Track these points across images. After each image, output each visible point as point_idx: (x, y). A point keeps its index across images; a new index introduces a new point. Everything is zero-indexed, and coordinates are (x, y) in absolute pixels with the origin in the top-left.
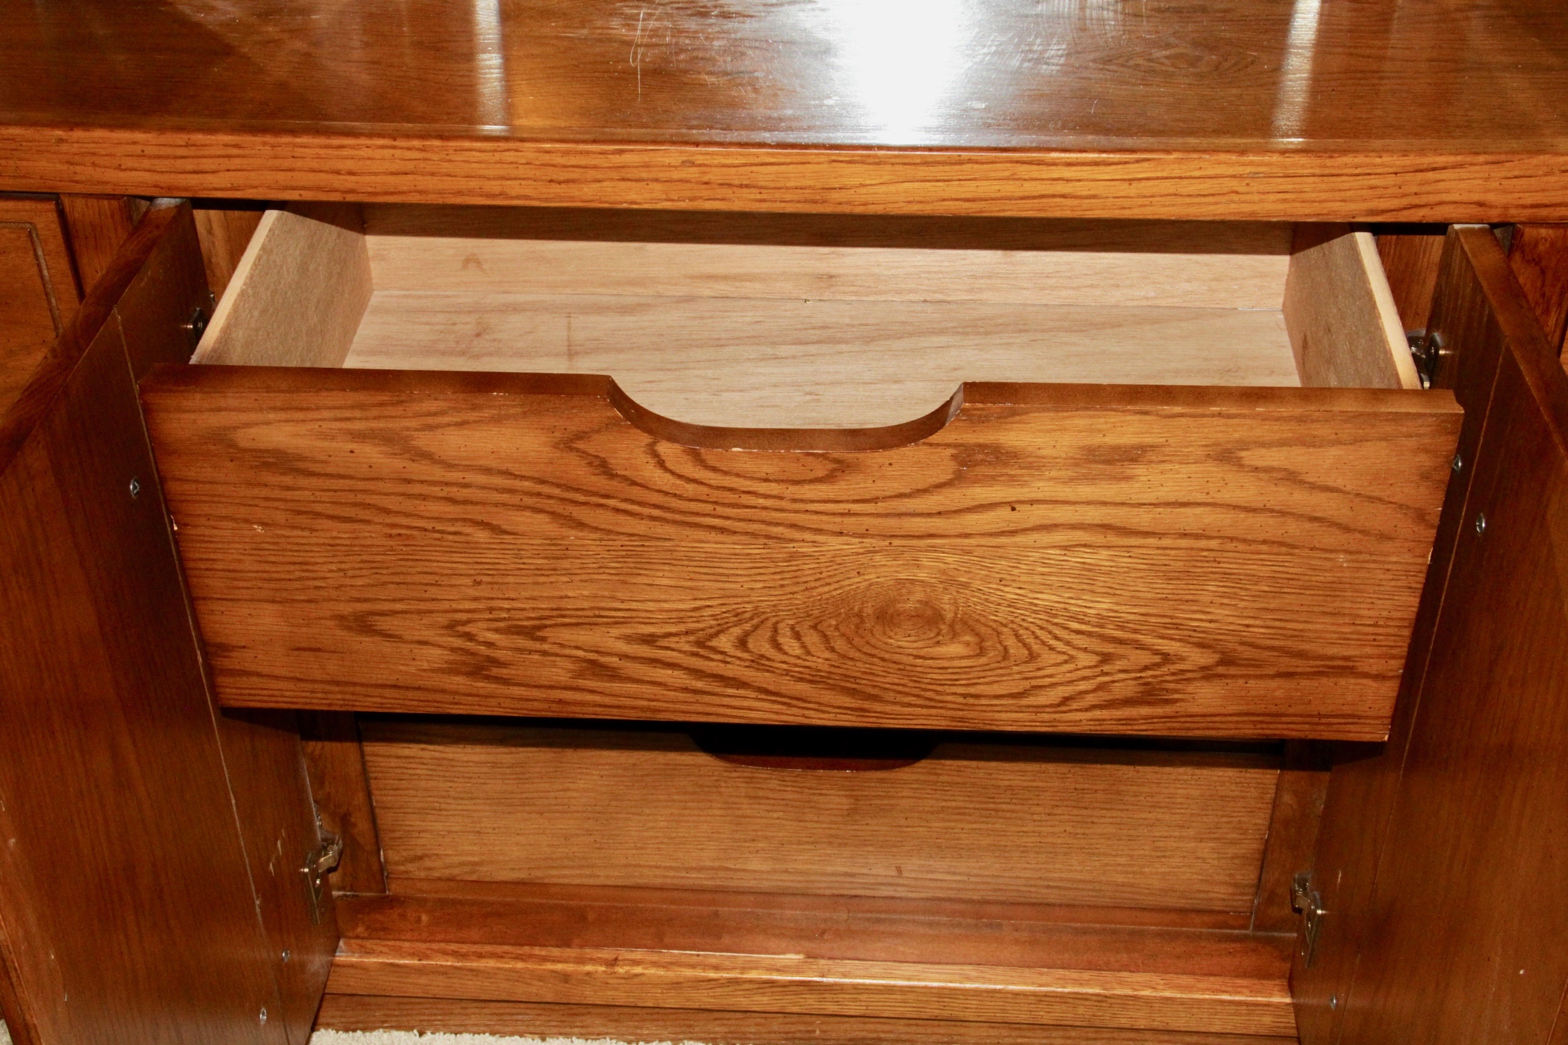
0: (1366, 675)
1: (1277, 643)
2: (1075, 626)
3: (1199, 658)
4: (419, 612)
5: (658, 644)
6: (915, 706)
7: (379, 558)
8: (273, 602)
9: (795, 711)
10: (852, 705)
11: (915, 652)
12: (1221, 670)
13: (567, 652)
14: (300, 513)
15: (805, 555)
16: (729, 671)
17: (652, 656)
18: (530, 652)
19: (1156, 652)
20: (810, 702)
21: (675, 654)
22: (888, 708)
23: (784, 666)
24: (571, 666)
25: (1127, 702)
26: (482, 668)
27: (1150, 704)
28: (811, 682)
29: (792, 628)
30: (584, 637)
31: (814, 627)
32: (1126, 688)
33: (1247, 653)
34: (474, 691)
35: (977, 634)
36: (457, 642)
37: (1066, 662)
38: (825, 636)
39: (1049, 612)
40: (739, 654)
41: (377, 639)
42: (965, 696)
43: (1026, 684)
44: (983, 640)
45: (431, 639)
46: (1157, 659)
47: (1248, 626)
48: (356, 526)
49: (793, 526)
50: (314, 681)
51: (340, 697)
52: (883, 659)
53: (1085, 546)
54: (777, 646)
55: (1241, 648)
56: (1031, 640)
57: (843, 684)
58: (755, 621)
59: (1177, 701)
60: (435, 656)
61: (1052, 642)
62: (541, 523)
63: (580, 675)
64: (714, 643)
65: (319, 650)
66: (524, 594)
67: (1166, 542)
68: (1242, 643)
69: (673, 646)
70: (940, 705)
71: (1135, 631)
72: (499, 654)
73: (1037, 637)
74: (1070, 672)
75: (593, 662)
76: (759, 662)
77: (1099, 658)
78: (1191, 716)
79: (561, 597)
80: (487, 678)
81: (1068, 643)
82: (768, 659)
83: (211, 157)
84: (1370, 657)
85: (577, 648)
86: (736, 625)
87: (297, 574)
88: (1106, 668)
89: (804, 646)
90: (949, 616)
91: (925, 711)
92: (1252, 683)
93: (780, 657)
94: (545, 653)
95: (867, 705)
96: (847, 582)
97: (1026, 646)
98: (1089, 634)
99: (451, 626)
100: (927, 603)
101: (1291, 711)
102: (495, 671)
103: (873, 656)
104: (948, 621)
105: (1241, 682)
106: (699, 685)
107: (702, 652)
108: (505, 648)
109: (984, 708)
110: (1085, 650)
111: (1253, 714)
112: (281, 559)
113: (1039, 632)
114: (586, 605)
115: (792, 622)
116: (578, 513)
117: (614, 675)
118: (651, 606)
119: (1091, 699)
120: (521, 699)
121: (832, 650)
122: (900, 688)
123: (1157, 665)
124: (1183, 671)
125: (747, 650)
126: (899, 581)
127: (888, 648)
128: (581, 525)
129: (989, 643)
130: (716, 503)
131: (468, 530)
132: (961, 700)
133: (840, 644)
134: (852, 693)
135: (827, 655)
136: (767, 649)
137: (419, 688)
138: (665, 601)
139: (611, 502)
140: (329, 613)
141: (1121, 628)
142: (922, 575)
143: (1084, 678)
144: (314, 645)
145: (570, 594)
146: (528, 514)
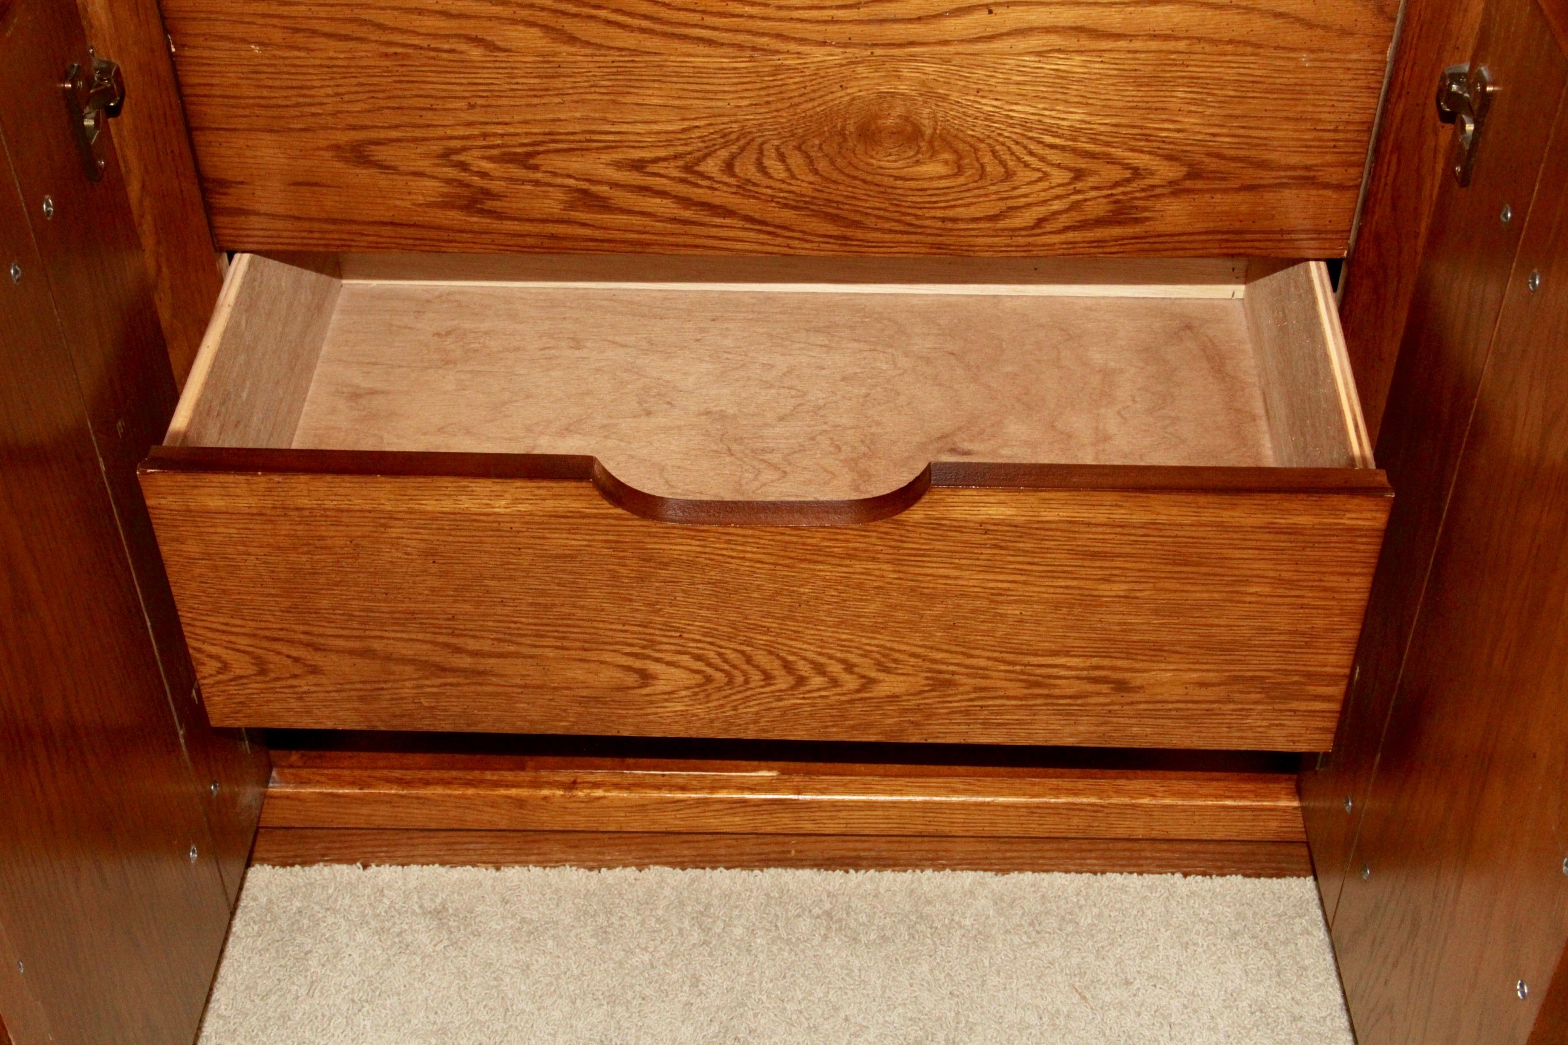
0: (1326, 186)
1: (1242, 153)
2: (1049, 139)
3: (1167, 171)
4: (415, 140)
5: (648, 170)
6: (896, 232)
7: (374, 80)
8: (271, 131)
9: (779, 240)
10: (836, 233)
11: (895, 173)
12: (1188, 184)
13: (559, 181)
14: (297, 30)
15: (789, 68)
16: (717, 198)
17: (642, 183)
18: (524, 182)
19: (1127, 167)
20: (793, 231)
21: (664, 181)
22: (870, 236)
23: (769, 191)
24: (561, 196)
25: (1100, 222)
26: (476, 201)
27: (1119, 223)
28: (794, 208)
29: (777, 148)
30: (577, 164)
31: (798, 148)
32: (1098, 207)
33: (1213, 164)
34: (468, 227)
35: (956, 152)
36: (451, 173)
37: (1040, 180)
38: (808, 156)
39: (1024, 124)
40: (726, 179)
41: (372, 171)
42: (943, 220)
43: (1003, 205)
44: (960, 158)
45: (428, 171)
46: (1128, 174)
47: (1214, 135)
48: (351, 44)
49: (779, 36)
50: (311, 220)
51: (336, 236)
52: (864, 181)
53: (1059, 51)
54: (762, 169)
55: (1207, 160)
56: (1007, 157)
57: (825, 209)
58: (742, 142)
59: (1147, 219)
60: (430, 188)
61: (1027, 158)
62: (532, 38)
63: (571, 206)
64: (701, 168)
65: (316, 184)
66: (517, 118)
67: (1137, 44)
68: (1209, 155)
69: (662, 172)
70: (920, 230)
71: (1108, 144)
72: (495, 186)
73: (1013, 153)
74: (1044, 190)
75: (585, 192)
76: (744, 188)
77: (1072, 175)
78: (1159, 236)
79: (554, 121)
80: (482, 212)
81: (1042, 159)
82: (755, 184)
84: (1330, 165)
85: (569, 176)
86: (725, 145)
87: (294, 100)
88: (1079, 185)
89: (788, 169)
90: (928, 132)
91: (905, 238)
92: (1218, 197)
93: (766, 181)
94: (537, 183)
95: (849, 232)
96: (830, 97)
97: (1003, 163)
98: (1063, 148)
99: (446, 154)
100: (906, 119)
101: (1255, 227)
102: (489, 204)
103: (855, 178)
104: (927, 137)
105: (1208, 196)
106: (687, 214)
107: (691, 178)
108: (500, 179)
109: (962, 233)
110: (1059, 166)
111: (1219, 232)
112: (277, 83)
113: (1014, 147)
114: (578, 128)
115: (776, 143)
116: (570, 25)
117: (604, 205)
118: (640, 128)
119: (1064, 220)
120: (514, 235)
121: (816, 172)
122: (881, 213)
123: (1128, 181)
124: (1153, 187)
125: (734, 175)
126: (881, 96)
127: (869, 169)
128: (572, 40)
129: (967, 161)
130: (704, 12)
131: (463, 47)
132: (939, 224)
133: (822, 165)
134: (834, 219)
135: (811, 178)
136: (753, 173)
137: (414, 225)
138: (655, 122)
139: (602, 13)
140: (324, 143)
141: (1094, 141)
142: (902, 88)
143: (1058, 197)
144: (312, 179)
145: (562, 116)
146: (520, 28)
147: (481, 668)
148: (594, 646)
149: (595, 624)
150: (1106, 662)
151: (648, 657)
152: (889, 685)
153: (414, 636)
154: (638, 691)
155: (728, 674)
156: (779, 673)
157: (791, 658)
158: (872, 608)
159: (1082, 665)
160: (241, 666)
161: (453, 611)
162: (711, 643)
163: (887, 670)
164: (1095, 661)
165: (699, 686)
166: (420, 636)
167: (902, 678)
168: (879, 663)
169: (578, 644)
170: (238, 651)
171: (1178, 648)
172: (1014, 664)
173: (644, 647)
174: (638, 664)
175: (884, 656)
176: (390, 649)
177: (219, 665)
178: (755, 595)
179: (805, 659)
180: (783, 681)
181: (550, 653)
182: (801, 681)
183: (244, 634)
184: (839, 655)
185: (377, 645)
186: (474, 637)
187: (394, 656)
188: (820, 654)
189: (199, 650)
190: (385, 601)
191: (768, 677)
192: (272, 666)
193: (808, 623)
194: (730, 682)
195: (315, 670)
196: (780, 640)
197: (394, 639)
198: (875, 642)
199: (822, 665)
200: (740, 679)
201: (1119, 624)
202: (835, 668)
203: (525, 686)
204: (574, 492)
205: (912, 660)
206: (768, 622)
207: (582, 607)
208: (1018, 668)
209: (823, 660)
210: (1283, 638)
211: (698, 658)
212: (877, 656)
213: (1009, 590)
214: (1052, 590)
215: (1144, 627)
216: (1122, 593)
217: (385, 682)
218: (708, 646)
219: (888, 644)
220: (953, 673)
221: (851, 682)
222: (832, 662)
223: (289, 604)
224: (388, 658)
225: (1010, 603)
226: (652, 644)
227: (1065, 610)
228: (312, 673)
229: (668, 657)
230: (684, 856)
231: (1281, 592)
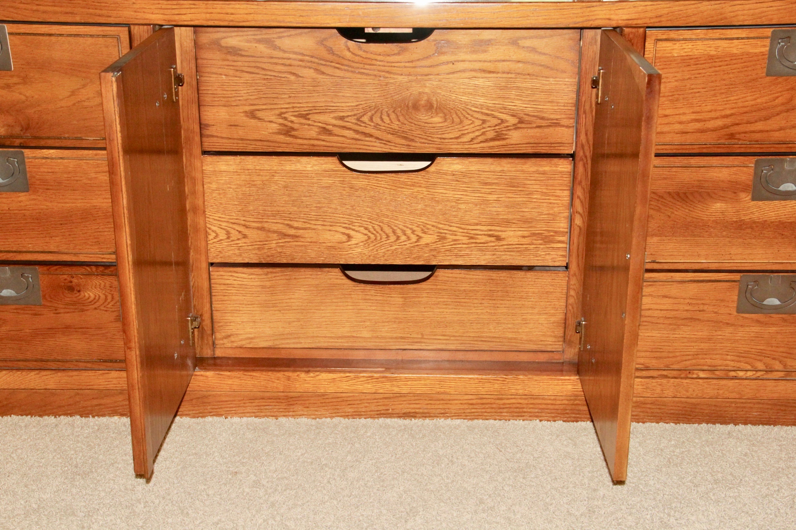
0: (563, 126)
1: (535, 114)
2: (473, 109)
3: (512, 121)
4: (271, 109)
5: (345, 120)
7: (260, 88)
8: (225, 106)
11: (425, 121)
12: (519, 125)
13: (316, 124)
14: (237, 71)
15: (391, 83)
16: (367, 130)
17: (343, 125)
18: (305, 124)
19: (499, 119)
21: (350, 124)
23: (384, 128)
24: (317, 130)
25: (493, 140)
26: (289, 132)
27: (498, 140)
28: (393, 134)
29: (387, 112)
30: (322, 118)
31: (394, 112)
32: (491, 134)
33: (527, 118)
34: (285, 142)
35: (444, 113)
36: (281, 121)
37: (471, 124)
38: (397, 115)
39: (465, 103)
40: (370, 123)
41: (256, 120)
42: (441, 138)
43: (460, 133)
44: (446, 115)
45: (274, 120)
46: (499, 121)
47: (526, 107)
48: (254, 75)
49: (388, 72)
50: (234, 139)
52: (415, 124)
53: (475, 77)
54: (382, 120)
55: (525, 116)
56: (460, 115)
57: (403, 135)
58: (376, 110)
59: (507, 138)
60: (274, 127)
61: (467, 116)
62: (310, 73)
63: (319, 133)
64: (362, 119)
65: (237, 126)
66: (304, 101)
67: (499, 75)
68: (525, 114)
69: (349, 120)
71: (492, 111)
72: (296, 126)
73: (462, 114)
74: (473, 128)
75: (324, 128)
76: (377, 126)
77: (481, 122)
79: (315, 102)
80: (290, 136)
81: (472, 116)
82: (380, 125)
83: (184, 8)
84: (564, 118)
85: (320, 122)
86: (370, 111)
87: (234, 95)
88: (484, 126)
89: (390, 120)
90: (435, 106)
92: (529, 130)
93: (383, 124)
94: (309, 125)
96: (404, 93)
97: (459, 118)
98: (478, 112)
99: (280, 115)
100: (428, 101)
101: (542, 142)
102: (293, 133)
103: (412, 123)
104: (435, 108)
105: (526, 130)
106: (357, 136)
107: (359, 123)
108: (297, 123)
110: (477, 118)
111: (530, 143)
112: (229, 89)
113: (463, 112)
114: (323, 105)
115: (387, 110)
116: (323, 69)
117: (329, 133)
118: (343, 105)
119: (481, 138)
121: (399, 121)
122: (420, 136)
123: (500, 124)
124: (508, 126)
125: (372, 122)
126: (420, 93)
127: (416, 119)
128: (323, 73)
129: (447, 117)
130: (364, 64)
131: (288, 76)
132: (439, 140)
133: (401, 118)
134: (405, 138)
135: (398, 123)
136: (379, 121)
137: (268, 141)
138: (348, 102)
139: (333, 64)
140: (241, 111)
141: (488, 109)
142: (427, 90)
143: (477, 130)
144: (236, 124)
145: (319, 100)
146: (307, 69)
147: (297, 234)
148: (334, 224)
149: (335, 215)
150: (493, 228)
151: (350, 229)
152: (427, 239)
153: (278, 221)
154: (346, 243)
155: (376, 236)
156: (391, 234)
157: (395, 228)
158: (420, 206)
159: (485, 229)
160: (222, 235)
161: (291, 210)
162: (370, 222)
163: (425, 233)
164: (489, 228)
165: (366, 241)
166: (279, 221)
167: (429, 236)
168: (422, 230)
169: (329, 223)
170: (221, 228)
171: (514, 221)
172: (464, 229)
173: (349, 225)
174: (347, 232)
175: (424, 226)
176: (269, 227)
177: (215, 235)
178: (384, 202)
179: (399, 228)
180: (393, 238)
181: (320, 227)
182: (398, 238)
183: (225, 221)
184: (410, 226)
185: (266, 225)
186: (297, 221)
187: (271, 230)
188: (404, 226)
189: (210, 229)
190: (270, 206)
191: (388, 236)
192: (231, 235)
193: (401, 213)
194: (376, 239)
195: (245, 236)
196: (392, 221)
197: (272, 222)
198: (421, 221)
199: (405, 231)
200: (379, 238)
201: (495, 211)
202: (409, 232)
203: (311, 242)
204: (331, 161)
205: (433, 228)
206: (389, 214)
207: (331, 208)
208: (465, 231)
209: (405, 229)
210: (546, 216)
211: (366, 229)
212: (422, 227)
213: (461, 198)
214: (474, 198)
215: (503, 213)
216: (495, 199)
217: (267, 241)
218: (369, 223)
219: (425, 222)
220: (446, 234)
221: (414, 238)
222: (408, 229)
223: (240, 208)
224: (269, 231)
225: (462, 203)
226: (352, 223)
227: (478, 206)
228: (244, 238)
229: (357, 228)
230: (349, 412)
231: (543, 197)
